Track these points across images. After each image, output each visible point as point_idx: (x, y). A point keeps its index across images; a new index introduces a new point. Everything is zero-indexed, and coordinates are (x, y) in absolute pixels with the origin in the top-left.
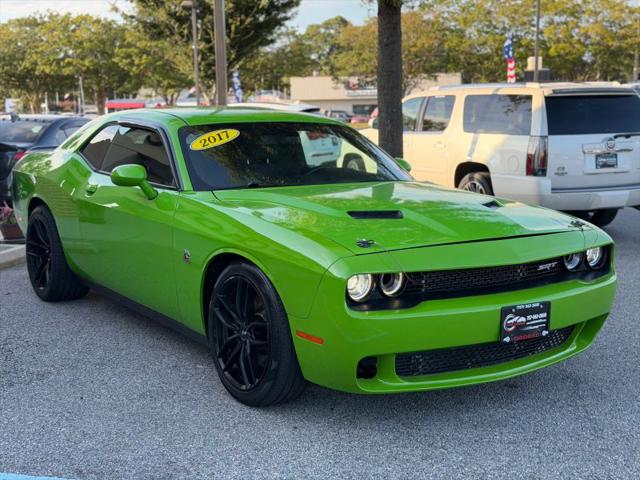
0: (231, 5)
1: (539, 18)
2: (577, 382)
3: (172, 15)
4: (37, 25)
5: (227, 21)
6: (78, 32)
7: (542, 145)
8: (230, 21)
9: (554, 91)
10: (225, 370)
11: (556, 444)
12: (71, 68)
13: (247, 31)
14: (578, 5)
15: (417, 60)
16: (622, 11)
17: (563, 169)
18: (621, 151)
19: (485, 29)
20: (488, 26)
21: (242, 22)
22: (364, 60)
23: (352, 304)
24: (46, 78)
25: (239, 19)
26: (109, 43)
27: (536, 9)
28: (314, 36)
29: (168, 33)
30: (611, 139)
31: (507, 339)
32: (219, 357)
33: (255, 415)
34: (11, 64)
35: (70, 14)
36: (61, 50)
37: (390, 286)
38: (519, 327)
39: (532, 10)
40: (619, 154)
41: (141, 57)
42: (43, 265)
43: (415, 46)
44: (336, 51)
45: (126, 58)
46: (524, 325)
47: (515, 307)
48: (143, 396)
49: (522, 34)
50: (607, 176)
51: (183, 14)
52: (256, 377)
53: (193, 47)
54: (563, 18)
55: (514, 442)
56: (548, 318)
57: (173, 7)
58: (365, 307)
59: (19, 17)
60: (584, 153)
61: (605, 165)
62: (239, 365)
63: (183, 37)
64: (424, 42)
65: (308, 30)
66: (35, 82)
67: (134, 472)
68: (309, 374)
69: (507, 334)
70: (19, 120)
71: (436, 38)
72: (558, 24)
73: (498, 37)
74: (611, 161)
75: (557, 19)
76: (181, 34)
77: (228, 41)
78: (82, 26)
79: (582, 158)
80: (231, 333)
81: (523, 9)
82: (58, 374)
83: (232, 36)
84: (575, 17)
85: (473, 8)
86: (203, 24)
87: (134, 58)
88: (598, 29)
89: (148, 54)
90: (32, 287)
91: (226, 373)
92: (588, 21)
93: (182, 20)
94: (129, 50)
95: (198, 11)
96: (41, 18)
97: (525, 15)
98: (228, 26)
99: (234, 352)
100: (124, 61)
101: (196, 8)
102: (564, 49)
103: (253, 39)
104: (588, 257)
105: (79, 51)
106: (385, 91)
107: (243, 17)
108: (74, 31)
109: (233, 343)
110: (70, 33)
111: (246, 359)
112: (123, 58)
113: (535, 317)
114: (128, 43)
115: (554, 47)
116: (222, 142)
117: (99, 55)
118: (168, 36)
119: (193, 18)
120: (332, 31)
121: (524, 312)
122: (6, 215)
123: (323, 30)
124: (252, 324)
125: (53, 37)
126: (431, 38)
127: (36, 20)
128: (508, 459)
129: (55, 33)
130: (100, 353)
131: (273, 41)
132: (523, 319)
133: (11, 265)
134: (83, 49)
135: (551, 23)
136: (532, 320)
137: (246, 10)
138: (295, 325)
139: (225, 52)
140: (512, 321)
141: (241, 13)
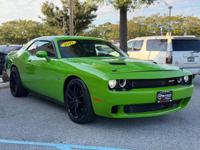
0: (75, 16)
1: (170, 22)
2: (181, 119)
3: (57, 19)
4: (16, 23)
5: (74, 21)
6: (28, 26)
7: (171, 54)
8: (75, 21)
9: (175, 38)
10: (70, 113)
11: (174, 135)
12: (26, 36)
13: (80, 24)
14: (182, 18)
15: (132, 34)
16: (196, 20)
17: (177, 61)
18: (196, 56)
19: (153, 25)
20: (154, 25)
21: (78, 21)
22: (116, 34)
23: (110, 89)
24: (18, 39)
25: (77, 20)
26: (38, 29)
27: (169, 20)
28: (101, 28)
29: (56, 25)
30: (192, 53)
31: (159, 102)
32: (68, 109)
33: (79, 126)
34: (7, 35)
35: (26, 20)
36: (23, 31)
37: (122, 84)
38: (163, 98)
39: (168, 20)
40: (195, 58)
41: (47, 33)
42: (15, 86)
43: (132, 30)
44: (107, 33)
45: (43, 33)
46: (164, 98)
47: (161, 92)
48: (44, 121)
49: (165, 27)
50: (191, 64)
51: (60, 19)
52: (80, 114)
53: (63, 29)
54: (178, 22)
55: (161, 134)
56: (172, 96)
57: (57, 17)
58: (114, 90)
59: (10, 21)
60: (184, 57)
61: (191, 61)
62: (75, 111)
63: (60, 26)
64: (134, 29)
65: (99, 26)
66: (15, 41)
67: (41, 140)
68: (97, 112)
69: (158, 100)
70: (9, 46)
71: (138, 28)
72: (176, 24)
73: (157, 28)
74: (192, 59)
75: (176, 23)
76: (60, 25)
77: (74, 27)
78: (30, 24)
79: (183, 59)
80: (72, 101)
81: (165, 19)
82: (18, 115)
83: (75, 25)
84: (182, 22)
85: (149, 19)
86: (67, 22)
87: (45, 33)
88: (188, 25)
89: (49, 32)
90: (11, 93)
91: (71, 114)
92: (185, 23)
93: (60, 21)
94: (44, 31)
95: (65, 18)
96: (17, 21)
97: (166, 21)
98: (74, 23)
99: (73, 107)
100: (42, 34)
101: (65, 17)
102: (178, 32)
103: (82, 26)
104: (185, 80)
105: (28, 31)
106: (122, 37)
107: (79, 20)
108: (27, 25)
109: (73, 104)
110: (26, 26)
111: (77, 109)
112: (42, 33)
113: (168, 95)
114: (44, 29)
115: (175, 31)
116: (71, 45)
117: (34, 32)
118: (56, 26)
119: (63, 20)
120: (106, 27)
121: (164, 94)
122: (4, 74)
123: (103, 26)
124: (79, 97)
125: (21, 27)
126: (137, 28)
127: (15, 22)
128: (159, 138)
129: (21, 26)
130: (32, 110)
131: (88, 28)
132: (164, 96)
133: (5, 87)
134: (30, 30)
135: (174, 24)
136: (167, 96)
137: (80, 18)
138: (92, 96)
139: (73, 30)
140: (160, 96)
141: (78, 19)
